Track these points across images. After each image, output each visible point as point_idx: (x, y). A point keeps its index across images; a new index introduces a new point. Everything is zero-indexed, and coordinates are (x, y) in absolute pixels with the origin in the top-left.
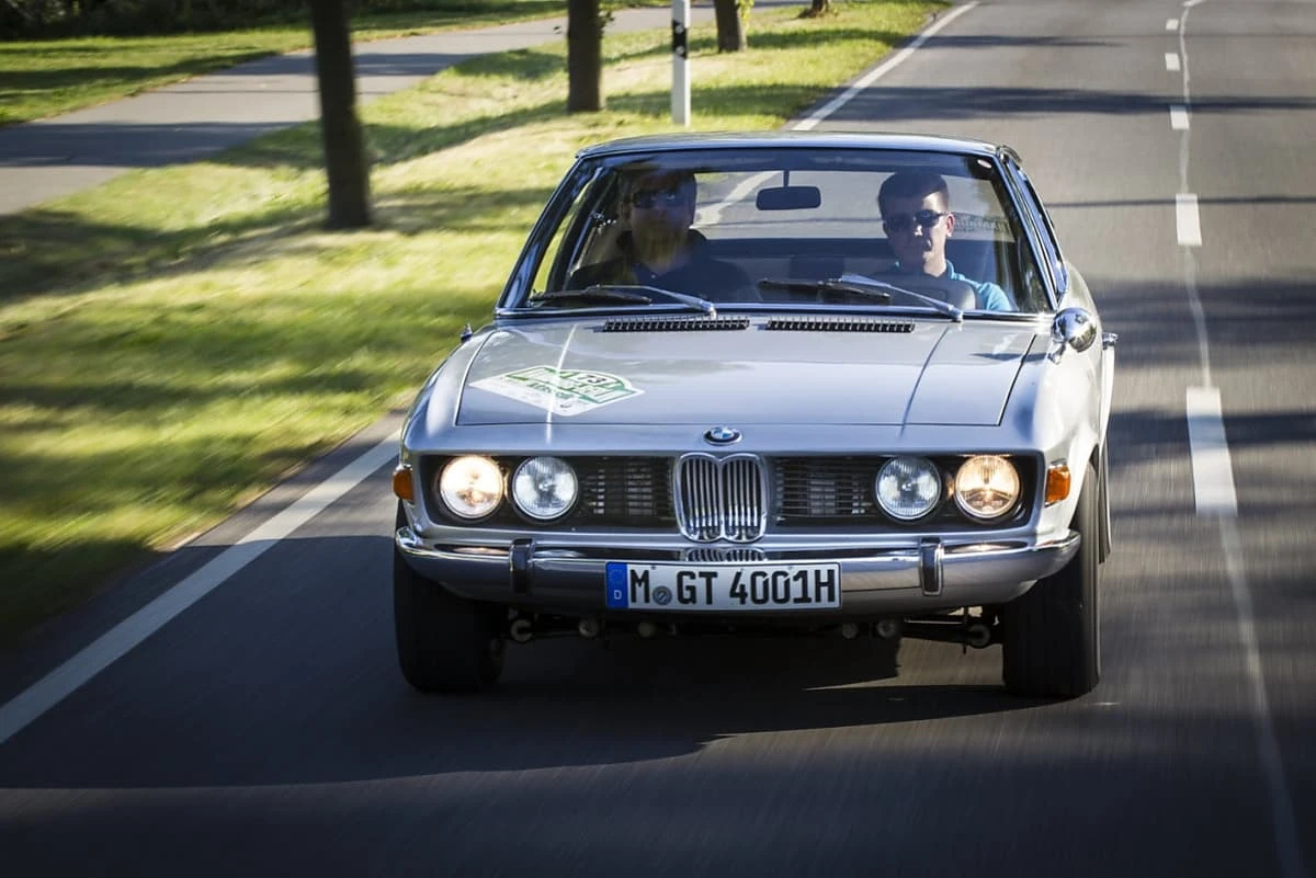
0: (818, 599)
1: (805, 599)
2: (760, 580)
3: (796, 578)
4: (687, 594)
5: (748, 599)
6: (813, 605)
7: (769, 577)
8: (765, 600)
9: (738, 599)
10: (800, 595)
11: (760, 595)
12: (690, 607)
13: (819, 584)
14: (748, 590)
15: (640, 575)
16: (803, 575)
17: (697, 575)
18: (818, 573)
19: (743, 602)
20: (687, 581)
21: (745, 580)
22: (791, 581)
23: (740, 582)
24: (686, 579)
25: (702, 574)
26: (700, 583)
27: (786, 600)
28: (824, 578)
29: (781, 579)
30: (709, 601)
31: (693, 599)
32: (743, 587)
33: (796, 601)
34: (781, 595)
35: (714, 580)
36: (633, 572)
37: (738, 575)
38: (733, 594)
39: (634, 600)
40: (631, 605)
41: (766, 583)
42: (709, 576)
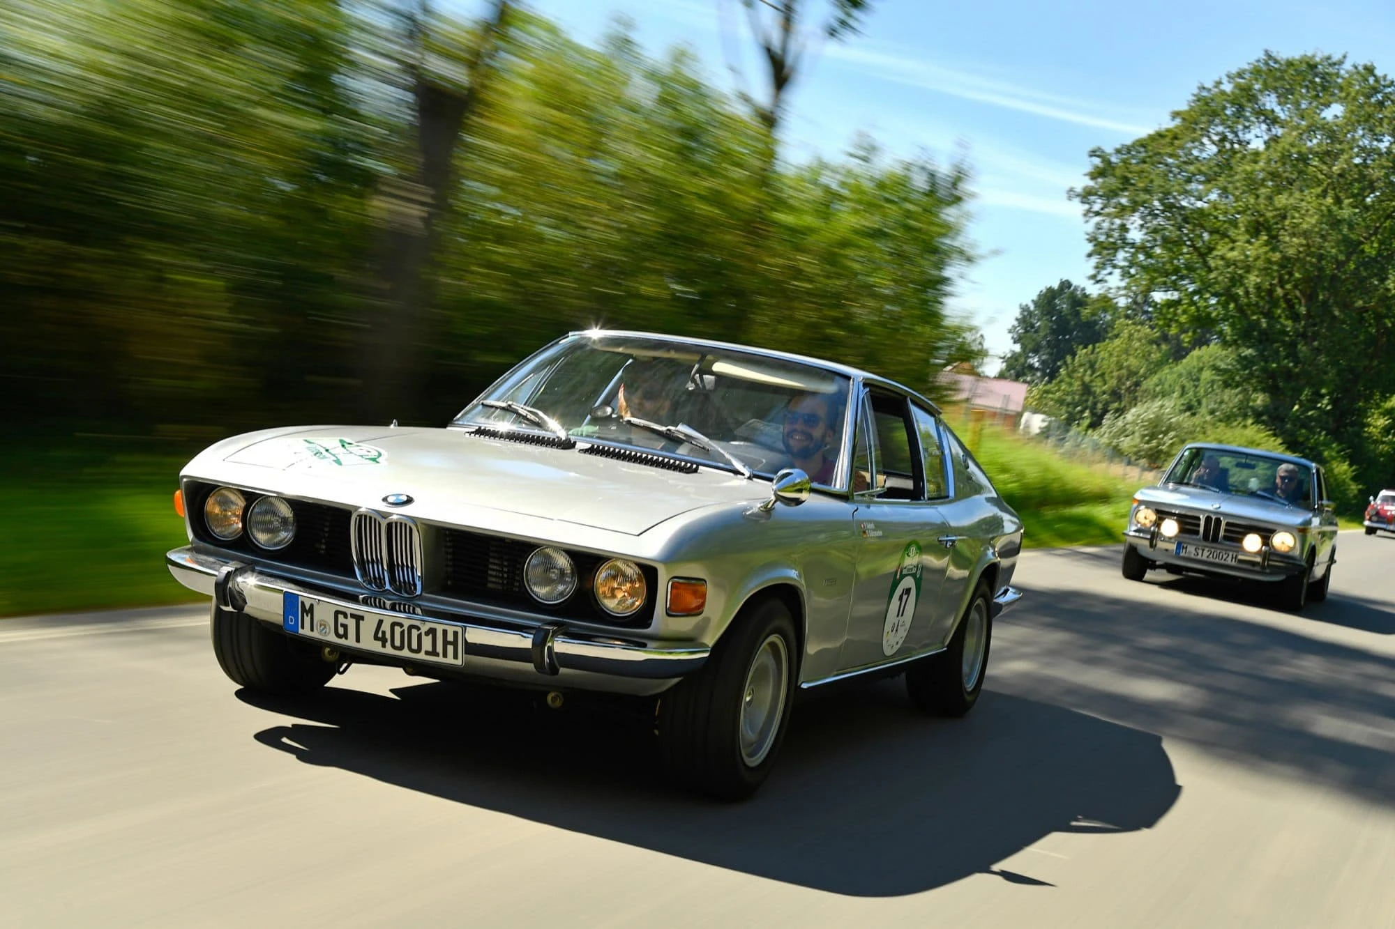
0: (445, 655)
1: (434, 652)
2: (398, 630)
3: (427, 634)
4: (341, 631)
5: (388, 644)
6: (440, 659)
7: (406, 628)
8: (401, 648)
9: (380, 643)
10: (430, 649)
11: (397, 643)
12: (342, 641)
13: (446, 643)
14: (388, 636)
15: (307, 608)
16: (432, 632)
17: (349, 616)
18: (445, 632)
19: (384, 646)
20: (341, 619)
21: (386, 627)
22: (423, 634)
23: (382, 629)
24: (341, 617)
25: (353, 616)
26: (351, 623)
27: (419, 650)
28: (450, 638)
29: (415, 633)
30: (358, 640)
31: (345, 636)
32: (384, 633)
33: (427, 653)
34: (415, 646)
35: (361, 622)
36: (303, 603)
37: (381, 622)
38: (376, 638)
39: (303, 627)
40: (301, 631)
41: (402, 633)
42: (358, 618)
